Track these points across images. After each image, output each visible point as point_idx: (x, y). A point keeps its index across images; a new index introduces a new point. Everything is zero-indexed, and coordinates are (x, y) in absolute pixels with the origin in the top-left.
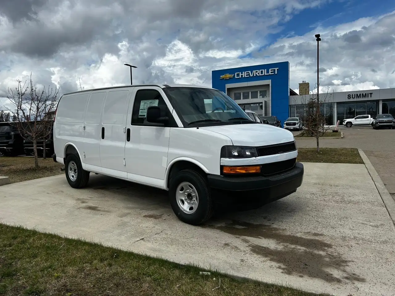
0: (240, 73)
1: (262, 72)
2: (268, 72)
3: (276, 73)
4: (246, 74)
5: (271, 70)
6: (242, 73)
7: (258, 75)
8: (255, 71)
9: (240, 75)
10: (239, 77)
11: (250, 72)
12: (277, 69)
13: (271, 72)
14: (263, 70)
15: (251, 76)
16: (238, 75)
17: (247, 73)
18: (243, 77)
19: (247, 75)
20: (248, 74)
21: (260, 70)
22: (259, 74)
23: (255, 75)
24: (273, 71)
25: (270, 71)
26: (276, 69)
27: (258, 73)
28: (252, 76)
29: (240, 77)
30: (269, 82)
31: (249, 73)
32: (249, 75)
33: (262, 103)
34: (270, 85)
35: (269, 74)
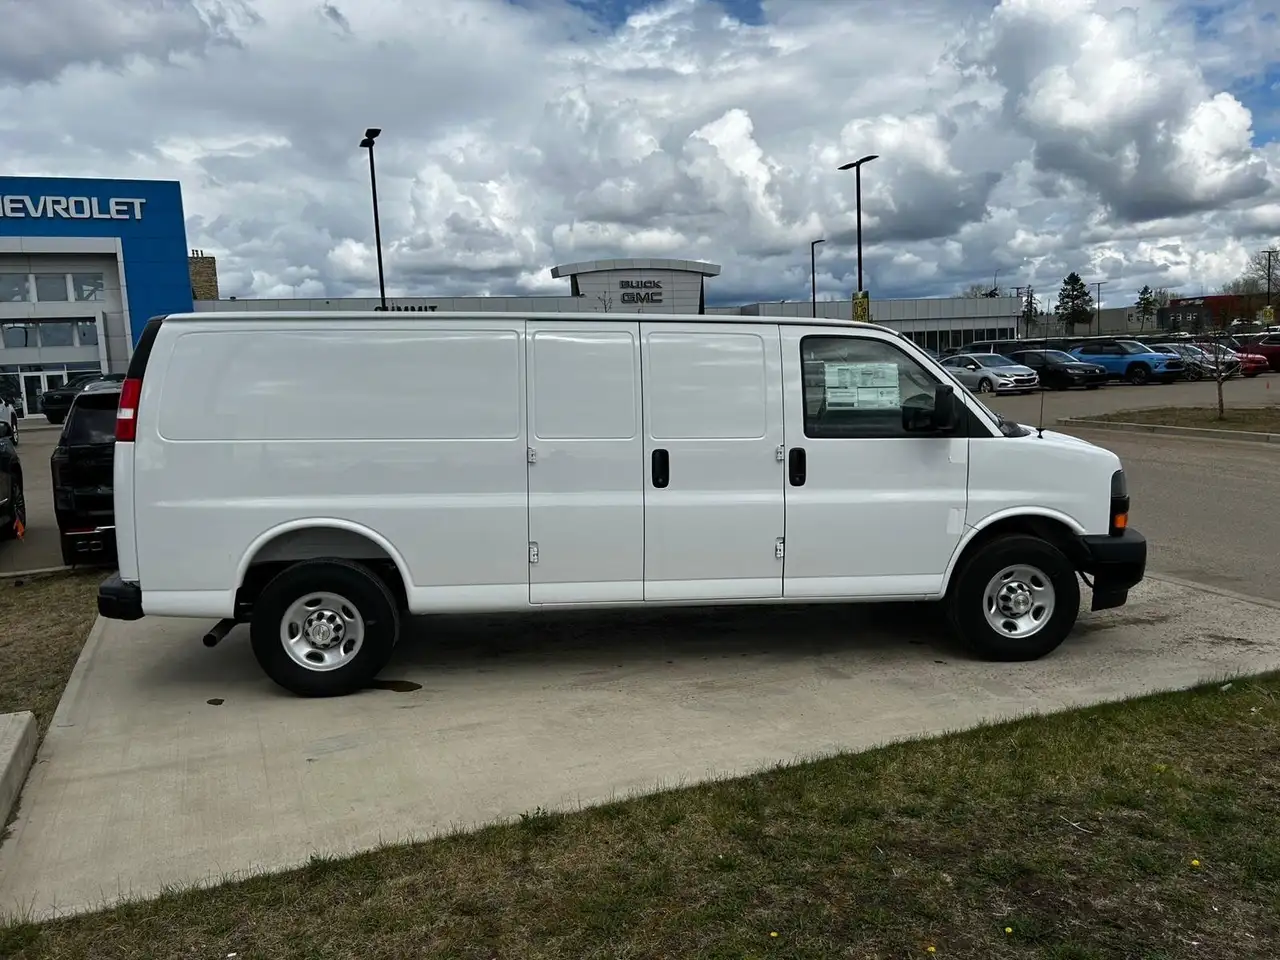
1: (79, 206)
2: (104, 208)
3: (138, 216)
4: (8, 206)
5: (117, 204)
7: (65, 215)
8: (49, 199)
11: (27, 199)
12: (141, 204)
13: (118, 212)
14: (85, 200)
15: (34, 214)
17: (12, 201)
19: (13, 210)
20: (21, 206)
21: (72, 200)
22: (67, 210)
23: (50, 214)
24: (125, 208)
25: (113, 208)
26: (137, 202)
27: (66, 207)
28: (39, 214)
30: (113, 245)
31: (22, 201)
32: (24, 209)
33: (93, 319)
34: (120, 258)
35: (108, 216)
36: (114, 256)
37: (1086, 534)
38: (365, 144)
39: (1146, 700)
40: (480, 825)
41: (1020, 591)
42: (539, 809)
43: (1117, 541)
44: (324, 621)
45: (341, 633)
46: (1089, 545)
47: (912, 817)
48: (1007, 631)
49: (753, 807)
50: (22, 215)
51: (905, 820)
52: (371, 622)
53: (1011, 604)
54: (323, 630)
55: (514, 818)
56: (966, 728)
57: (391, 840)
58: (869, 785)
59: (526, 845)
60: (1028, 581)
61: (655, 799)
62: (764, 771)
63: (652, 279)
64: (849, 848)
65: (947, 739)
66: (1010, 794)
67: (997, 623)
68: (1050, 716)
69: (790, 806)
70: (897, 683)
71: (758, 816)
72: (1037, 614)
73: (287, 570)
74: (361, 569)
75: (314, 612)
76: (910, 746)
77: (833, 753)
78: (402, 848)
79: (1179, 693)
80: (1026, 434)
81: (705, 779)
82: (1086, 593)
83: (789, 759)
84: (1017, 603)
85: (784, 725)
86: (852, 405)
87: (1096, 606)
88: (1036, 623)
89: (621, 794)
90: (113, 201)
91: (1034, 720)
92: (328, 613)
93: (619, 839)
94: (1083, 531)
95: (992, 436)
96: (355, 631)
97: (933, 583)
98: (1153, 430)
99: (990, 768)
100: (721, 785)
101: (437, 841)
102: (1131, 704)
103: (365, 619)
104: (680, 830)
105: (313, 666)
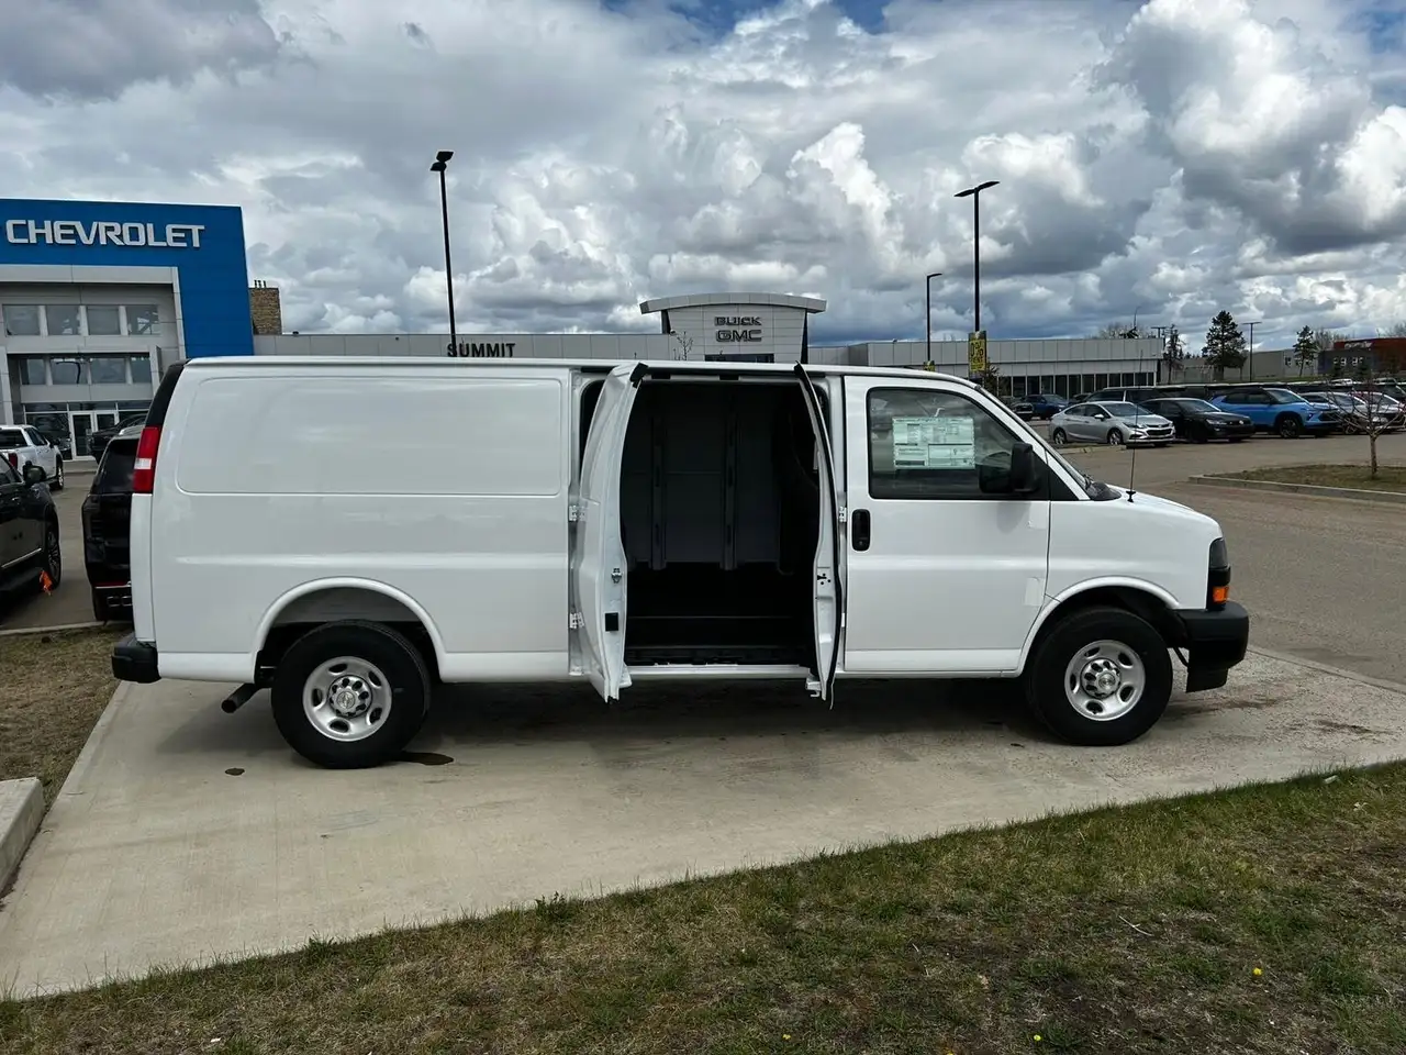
0: (31, 223)
1: (134, 234)
2: (160, 235)
3: (196, 243)
4: (58, 232)
5: (174, 230)
6: (40, 225)
7: (118, 242)
8: (102, 225)
9: (33, 231)
10: (26, 241)
11: (79, 225)
12: (199, 230)
13: (175, 239)
14: (140, 226)
15: (85, 241)
16: (21, 231)
17: (62, 227)
18: (49, 240)
19: (63, 236)
20: (72, 232)
21: (126, 226)
22: (120, 237)
23: (103, 241)
24: (183, 235)
25: (170, 235)
26: (195, 229)
27: (119, 233)
28: (91, 241)
29: (33, 240)
30: (169, 275)
31: (73, 227)
32: (76, 236)
33: (146, 355)
34: (177, 289)
35: (164, 244)
36: (170, 286)
37: (1181, 608)
38: (435, 168)
39: (1237, 792)
40: (493, 911)
41: (1105, 669)
42: (557, 894)
43: (1213, 616)
44: (349, 687)
45: (367, 701)
46: (1184, 620)
47: (958, 913)
48: (1091, 713)
49: (788, 900)
50: (73, 242)
51: (950, 917)
52: (399, 690)
53: (1096, 683)
54: (348, 698)
55: (531, 904)
56: (1033, 818)
57: (397, 923)
58: (916, 878)
59: (539, 933)
60: (1115, 658)
61: (681, 887)
62: (806, 860)
63: (750, 316)
64: (882, 945)
65: (1011, 829)
66: (1072, 891)
67: (1081, 704)
68: (1128, 808)
69: (828, 899)
70: (967, 767)
71: (790, 907)
72: (1125, 694)
73: (311, 632)
74: (389, 633)
75: (339, 678)
76: (969, 836)
77: (882, 842)
78: (409, 932)
79: (1276, 785)
80: (1117, 496)
81: (740, 867)
82: (1180, 672)
83: (834, 848)
84: (1103, 682)
85: (835, 811)
86: (923, 463)
87: (1192, 686)
88: (1124, 704)
89: (648, 881)
90: (169, 228)
91: (1109, 812)
92: (353, 680)
93: (640, 929)
94: (1177, 605)
95: (1076, 499)
96: (383, 701)
97: (1010, 659)
98: (1295, 490)
99: (1052, 863)
100: (756, 873)
101: (444, 926)
102: (1220, 797)
103: (393, 686)
104: (705, 921)
105: (337, 736)
